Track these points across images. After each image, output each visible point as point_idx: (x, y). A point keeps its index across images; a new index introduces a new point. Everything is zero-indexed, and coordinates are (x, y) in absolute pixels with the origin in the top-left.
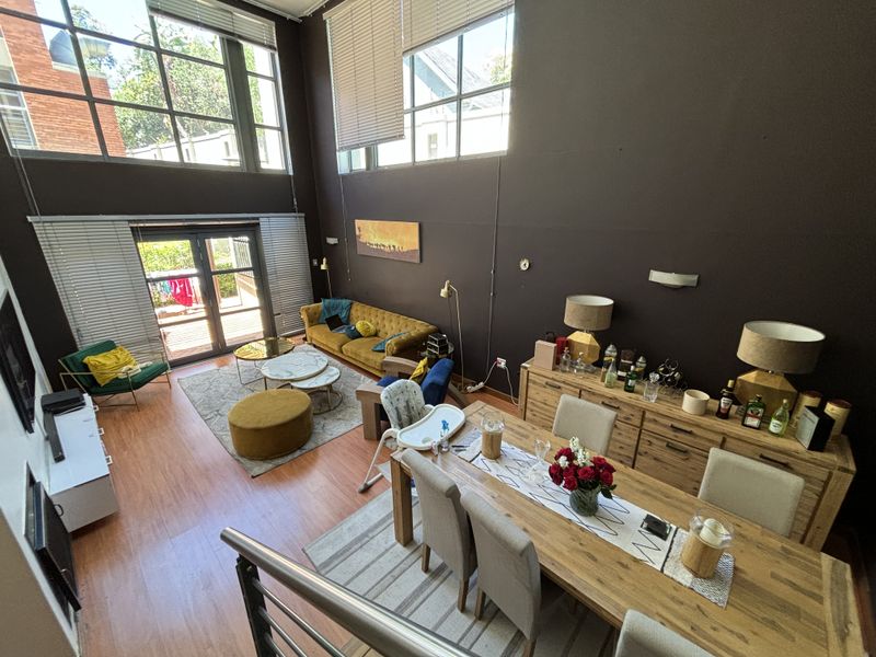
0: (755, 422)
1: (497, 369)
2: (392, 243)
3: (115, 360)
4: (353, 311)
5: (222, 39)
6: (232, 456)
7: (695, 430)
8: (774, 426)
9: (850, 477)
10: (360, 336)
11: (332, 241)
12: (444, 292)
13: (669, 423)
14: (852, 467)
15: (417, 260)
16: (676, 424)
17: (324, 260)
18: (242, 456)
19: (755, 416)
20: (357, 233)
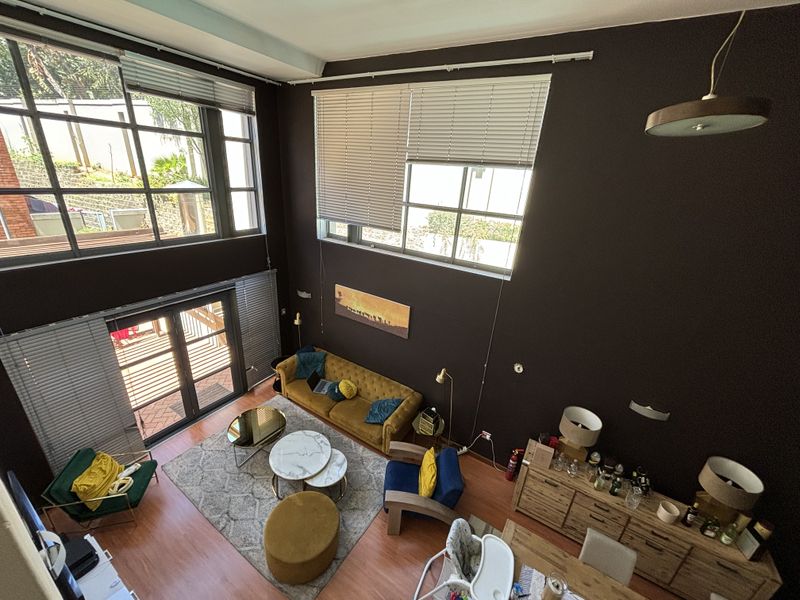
0: (712, 534)
1: (483, 440)
2: (378, 315)
3: (102, 475)
4: (328, 364)
5: (201, 110)
6: (270, 581)
7: (670, 538)
8: (724, 538)
9: (777, 587)
10: (343, 398)
11: (304, 295)
12: (439, 378)
13: (651, 529)
14: (779, 579)
15: (406, 337)
16: (656, 531)
17: (298, 315)
18: (281, 582)
19: (712, 530)
20: (337, 296)
